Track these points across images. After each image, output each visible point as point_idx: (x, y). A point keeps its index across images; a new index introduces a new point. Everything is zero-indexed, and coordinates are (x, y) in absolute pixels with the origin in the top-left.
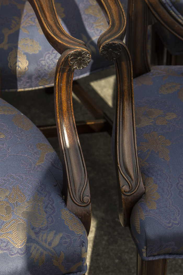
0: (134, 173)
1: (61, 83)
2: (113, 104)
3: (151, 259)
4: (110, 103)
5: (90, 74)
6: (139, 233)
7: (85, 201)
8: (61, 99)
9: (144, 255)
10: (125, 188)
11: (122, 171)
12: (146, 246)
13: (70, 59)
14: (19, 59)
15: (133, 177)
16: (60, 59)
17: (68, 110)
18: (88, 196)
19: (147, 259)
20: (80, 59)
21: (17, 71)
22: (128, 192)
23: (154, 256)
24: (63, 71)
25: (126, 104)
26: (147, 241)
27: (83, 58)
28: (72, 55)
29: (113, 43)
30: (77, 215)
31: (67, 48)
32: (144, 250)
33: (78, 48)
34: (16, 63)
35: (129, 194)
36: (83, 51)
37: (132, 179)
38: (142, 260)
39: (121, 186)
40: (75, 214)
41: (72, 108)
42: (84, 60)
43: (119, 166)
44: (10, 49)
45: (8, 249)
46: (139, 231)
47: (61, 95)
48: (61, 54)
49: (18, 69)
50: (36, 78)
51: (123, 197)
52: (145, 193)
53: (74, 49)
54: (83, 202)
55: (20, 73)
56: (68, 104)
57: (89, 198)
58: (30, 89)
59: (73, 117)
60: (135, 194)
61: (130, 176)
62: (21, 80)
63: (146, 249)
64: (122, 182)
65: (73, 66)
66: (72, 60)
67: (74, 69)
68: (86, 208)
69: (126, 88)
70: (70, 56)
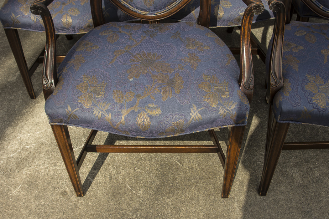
0: (279, 75)
1: (246, 21)
2: (262, 41)
3: (281, 122)
4: (260, 41)
5: (256, 22)
6: (278, 108)
7: (250, 87)
8: (245, 30)
9: (279, 119)
10: (273, 83)
11: (272, 73)
12: (280, 115)
13: (253, 8)
14: (219, 10)
15: (278, 77)
16: (247, 8)
17: (247, 37)
18: (252, 85)
19: (279, 122)
20: (258, 9)
21: (218, 16)
22: (274, 85)
23: (283, 121)
24: (248, 15)
25: (279, 36)
26: (282, 113)
27: (260, 8)
28: (254, 6)
29: (278, 2)
30: (245, 94)
31: (251, 3)
32: (279, 117)
33: (258, 3)
34: (218, 12)
35: (275, 86)
36: (261, 5)
37: (277, 78)
38: (277, 122)
39: (271, 82)
40: (244, 93)
41: (250, 36)
42: (260, 10)
43: (271, 70)
44: (216, 5)
45: (207, 107)
46: (278, 107)
47: (245, 28)
48: (248, 6)
49: (218, 15)
50: (227, 21)
51: (271, 87)
52: (283, 87)
53: (255, 3)
54: (250, 88)
55: (220, 17)
56: (248, 33)
57: (253, 86)
58: (223, 27)
59: (250, 41)
60: (278, 87)
61: (277, 77)
62: (219, 21)
63: (280, 117)
64: (271, 79)
65: (254, 12)
66: (254, 9)
67: (254, 14)
68: (250, 91)
69: (280, 28)
70: (253, 6)
